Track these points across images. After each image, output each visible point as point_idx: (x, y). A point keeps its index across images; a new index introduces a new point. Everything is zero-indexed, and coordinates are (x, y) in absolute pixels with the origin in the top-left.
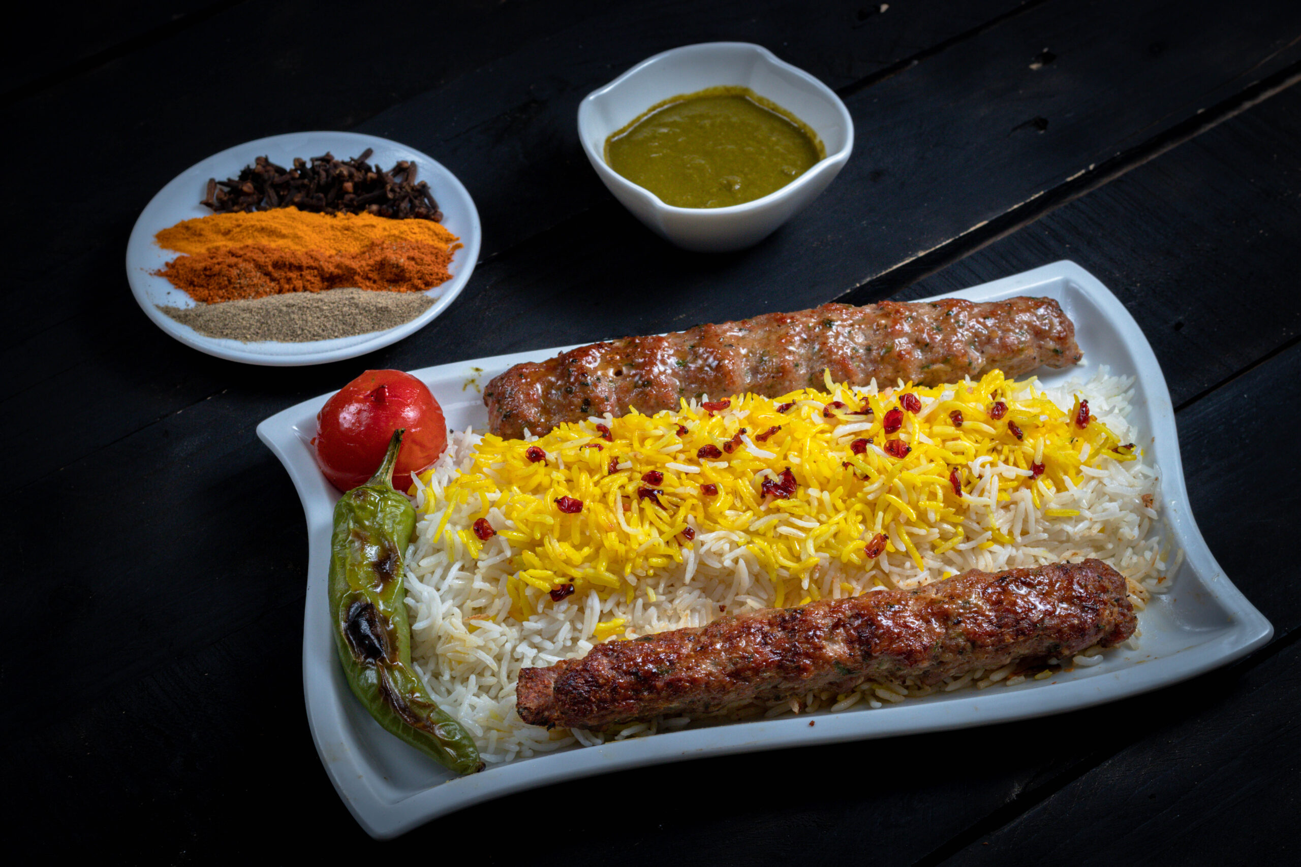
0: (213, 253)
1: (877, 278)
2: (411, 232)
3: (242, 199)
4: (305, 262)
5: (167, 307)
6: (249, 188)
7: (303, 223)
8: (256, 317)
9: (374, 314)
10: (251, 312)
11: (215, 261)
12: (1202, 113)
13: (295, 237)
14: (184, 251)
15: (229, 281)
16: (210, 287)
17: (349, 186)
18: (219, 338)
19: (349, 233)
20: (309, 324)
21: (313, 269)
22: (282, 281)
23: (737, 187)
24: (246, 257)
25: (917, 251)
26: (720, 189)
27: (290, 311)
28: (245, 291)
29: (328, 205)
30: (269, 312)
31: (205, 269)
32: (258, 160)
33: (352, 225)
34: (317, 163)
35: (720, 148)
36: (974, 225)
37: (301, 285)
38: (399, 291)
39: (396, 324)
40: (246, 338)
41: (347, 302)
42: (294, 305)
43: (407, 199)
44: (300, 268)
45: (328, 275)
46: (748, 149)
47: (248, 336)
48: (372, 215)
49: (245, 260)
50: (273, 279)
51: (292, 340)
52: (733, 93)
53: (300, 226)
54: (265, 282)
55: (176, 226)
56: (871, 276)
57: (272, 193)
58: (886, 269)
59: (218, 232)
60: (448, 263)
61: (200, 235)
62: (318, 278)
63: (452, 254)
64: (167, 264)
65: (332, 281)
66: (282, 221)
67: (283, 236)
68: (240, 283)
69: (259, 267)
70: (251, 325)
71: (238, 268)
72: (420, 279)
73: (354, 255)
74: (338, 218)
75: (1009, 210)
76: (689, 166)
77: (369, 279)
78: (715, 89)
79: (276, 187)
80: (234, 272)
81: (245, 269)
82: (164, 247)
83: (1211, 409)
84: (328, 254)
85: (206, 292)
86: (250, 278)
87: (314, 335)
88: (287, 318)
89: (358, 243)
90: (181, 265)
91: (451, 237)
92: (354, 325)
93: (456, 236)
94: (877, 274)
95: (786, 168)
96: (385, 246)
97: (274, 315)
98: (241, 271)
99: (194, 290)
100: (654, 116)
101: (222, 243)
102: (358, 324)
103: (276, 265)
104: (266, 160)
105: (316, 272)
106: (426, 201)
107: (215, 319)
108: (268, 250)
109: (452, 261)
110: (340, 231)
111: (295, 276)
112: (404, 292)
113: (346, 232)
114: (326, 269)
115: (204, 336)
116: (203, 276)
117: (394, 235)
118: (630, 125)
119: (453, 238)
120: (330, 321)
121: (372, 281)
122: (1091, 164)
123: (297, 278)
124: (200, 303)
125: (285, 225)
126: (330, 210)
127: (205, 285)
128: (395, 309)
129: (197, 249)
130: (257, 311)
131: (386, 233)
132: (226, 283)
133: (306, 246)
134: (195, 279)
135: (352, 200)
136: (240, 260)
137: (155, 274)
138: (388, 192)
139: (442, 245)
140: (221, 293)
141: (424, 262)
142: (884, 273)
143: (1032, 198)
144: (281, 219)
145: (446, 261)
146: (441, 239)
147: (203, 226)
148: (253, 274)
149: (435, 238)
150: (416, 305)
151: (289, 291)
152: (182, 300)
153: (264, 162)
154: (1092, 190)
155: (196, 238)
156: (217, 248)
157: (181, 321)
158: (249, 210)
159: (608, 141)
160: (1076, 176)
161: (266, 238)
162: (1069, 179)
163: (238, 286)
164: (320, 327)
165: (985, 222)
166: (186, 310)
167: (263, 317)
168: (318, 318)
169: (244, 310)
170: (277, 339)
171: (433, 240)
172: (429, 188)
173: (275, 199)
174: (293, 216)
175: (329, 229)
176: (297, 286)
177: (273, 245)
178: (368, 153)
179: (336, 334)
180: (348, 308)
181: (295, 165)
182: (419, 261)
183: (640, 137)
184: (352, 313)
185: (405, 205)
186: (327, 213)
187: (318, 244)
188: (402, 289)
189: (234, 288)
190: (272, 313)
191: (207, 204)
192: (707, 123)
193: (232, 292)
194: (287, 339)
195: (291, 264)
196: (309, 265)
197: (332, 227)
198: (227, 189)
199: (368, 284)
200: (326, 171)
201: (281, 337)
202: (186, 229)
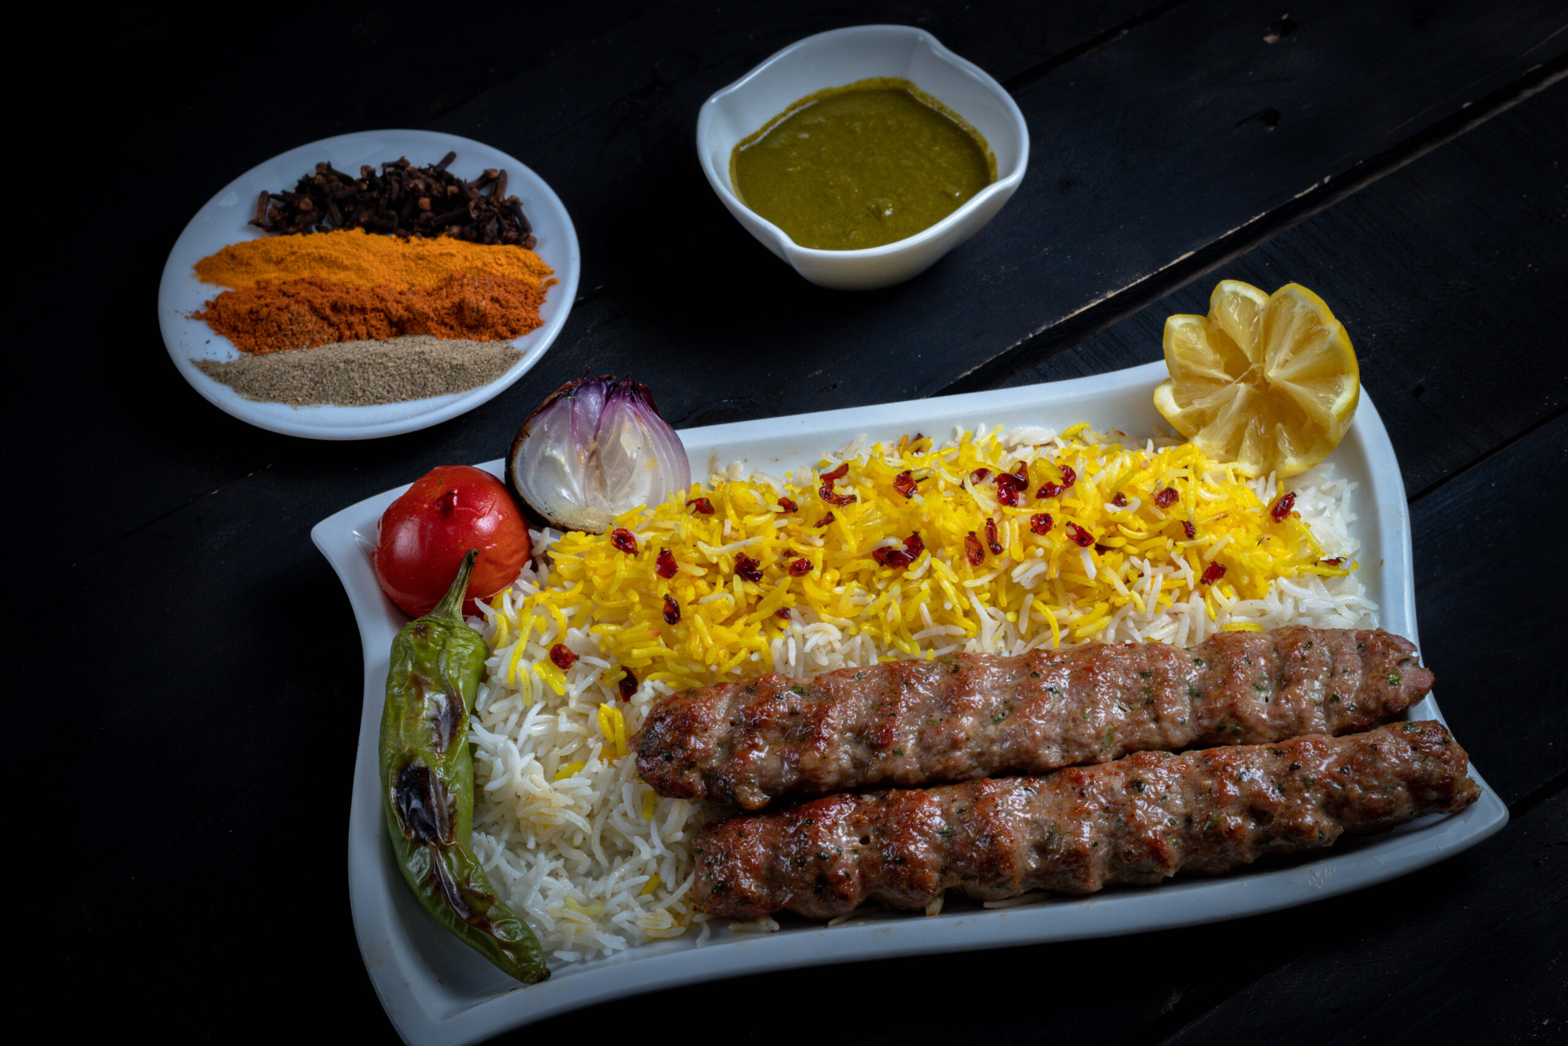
0: (262, 290)
1: (1055, 326)
2: (497, 263)
3: (299, 218)
4: (369, 302)
5: (205, 362)
6: (308, 203)
7: (368, 251)
8: (310, 376)
9: (448, 373)
10: (303, 369)
11: (262, 301)
12: (1468, 108)
13: (359, 269)
14: (228, 285)
15: (279, 327)
16: (257, 334)
17: (425, 202)
18: (265, 401)
19: (424, 263)
20: (372, 384)
21: (379, 312)
22: (342, 326)
23: (888, 213)
24: (299, 298)
25: (1106, 291)
26: (867, 216)
27: (349, 368)
28: (298, 339)
29: (401, 225)
30: (325, 369)
31: (251, 312)
32: (319, 167)
33: (427, 253)
34: (389, 170)
35: (871, 160)
36: (1178, 257)
37: (365, 331)
38: (480, 340)
39: (473, 385)
40: (298, 401)
41: (416, 357)
42: (353, 361)
43: (494, 220)
44: (363, 310)
45: (396, 320)
46: (904, 162)
47: (300, 399)
48: (452, 239)
49: (298, 302)
50: (331, 325)
51: (351, 403)
52: (891, 85)
53: (364, 254)
54: (322, 328)
55: (219, 254)
56: (1048, 323)
57: (334, 209)
58: (1066, 315)
59: (269, 260)
60: (540, 304)
61: (248, 264)
62: (385, 323)
63: (544, 292)
64: (207, 303)
65: (400, 327)
66: (343, 248)
67: (345, 268)
68: (292, 330)
70: (303, 385)
71: (289, 312)
72: (505, 325)
73: (430, 291)
74: (411, 244)
75: (1222, 237)
76: (831, 183)
77: (446, 325)
78: (870, 81)
79: (340, 201)
80: (285, 316)
81: (298, 313)
82: (204, 281)
83: (1449, 501)
85: (253, 340)
86: (304, 324)
87: (377, 398)
88: (346, 378)
89: (435, 275)
90: (222, 306)
91: (544, 269)
92: (425, 385)
93: (550, 269)
94: (1055, 321)
95: (949, 188)
96: (465, 281)
97: (330, 373)
98: (293, 315)
99: (238, 337)
100: (794, 117)
101: (273, 275)
102: (429, 384)
103: (335, 308)
104: (329, 166)
105: (382, 315)
106: (517, 220)
107: (260, 378)
108: (327, 286)
109: (545, 301)
110: (413, 260)
111: (357, 320)
112: (486, 341)
113: (420, 262)
114: (394, 312)
115: (247, 399)
116: (249, 321)
117: (477, 267)
118: (764, 129)
119: (547, 271)
120: (396, 380)
121: (448, 328)
122: (1325, 176)
123: (360, 323)
124: (245, 354)
125: (348, 253)
126: (403, 231)
127: (251, 331)
128: (472, 367)
129: (244, 283)
130: (310, 367)
131: (468, 264)
132: (276, 329)
133: (372, 281)
134: (240, 325)
135: (429, 219)
136: (292, 301)
137: (192, 317)
138: (471, 211)
139: (534, 280)
140: (269, 341)
141: (511, 304)
142: (1063, 320)
143: (1251, 221)
144: (343, 245)
145: (538, 301)
146: (533, 272)
147: (251, 251)
148: (308, 317)
149: (525, 270)
150: (498, 362)
151: (350, 338)
152: (223, 350)
153: (325, 170)
154: (1327, 206)
155: (243, 269)
156: (267, 283)
157: (220, 381)
158: (306, 231)
159: (736, 150)
160: (1307, 191)
161: (325, 269)
162: (1298, 196)
163: (290, 333)
164: (384, 387)
165: (1191, 253)
166: (228, 364)
167: (317, 376)
168: (382, 377)
169: (295, 365)
170: (334, 401)
171: (523, 274)
172: (522, 204)
173: (338, 217)
174: (358, 242)
175: (401, 258)
176: (360, 333)
177: (334, 278)
178: (450, 158)
179: (404, 396)
180: (417, 365)
181: (362, 174)
182: (503, 302)
183: (775, 144)
184: (422, 371)
185: (491, 228)
186: (399, 236)
187: (387, 277)
188: (484, 338)
189: (285, 335)
190: (328, 370)
191: (256, 223)
192: (858, 126)
193: (283, 341)
194: (345, 402)
195: (352, 307)
196: (374, 307)
197: (404, 255)
198: (280, 204)
199: (443, 331)
200: (400, 182)
201: (339, 399)
202: (232, 258)
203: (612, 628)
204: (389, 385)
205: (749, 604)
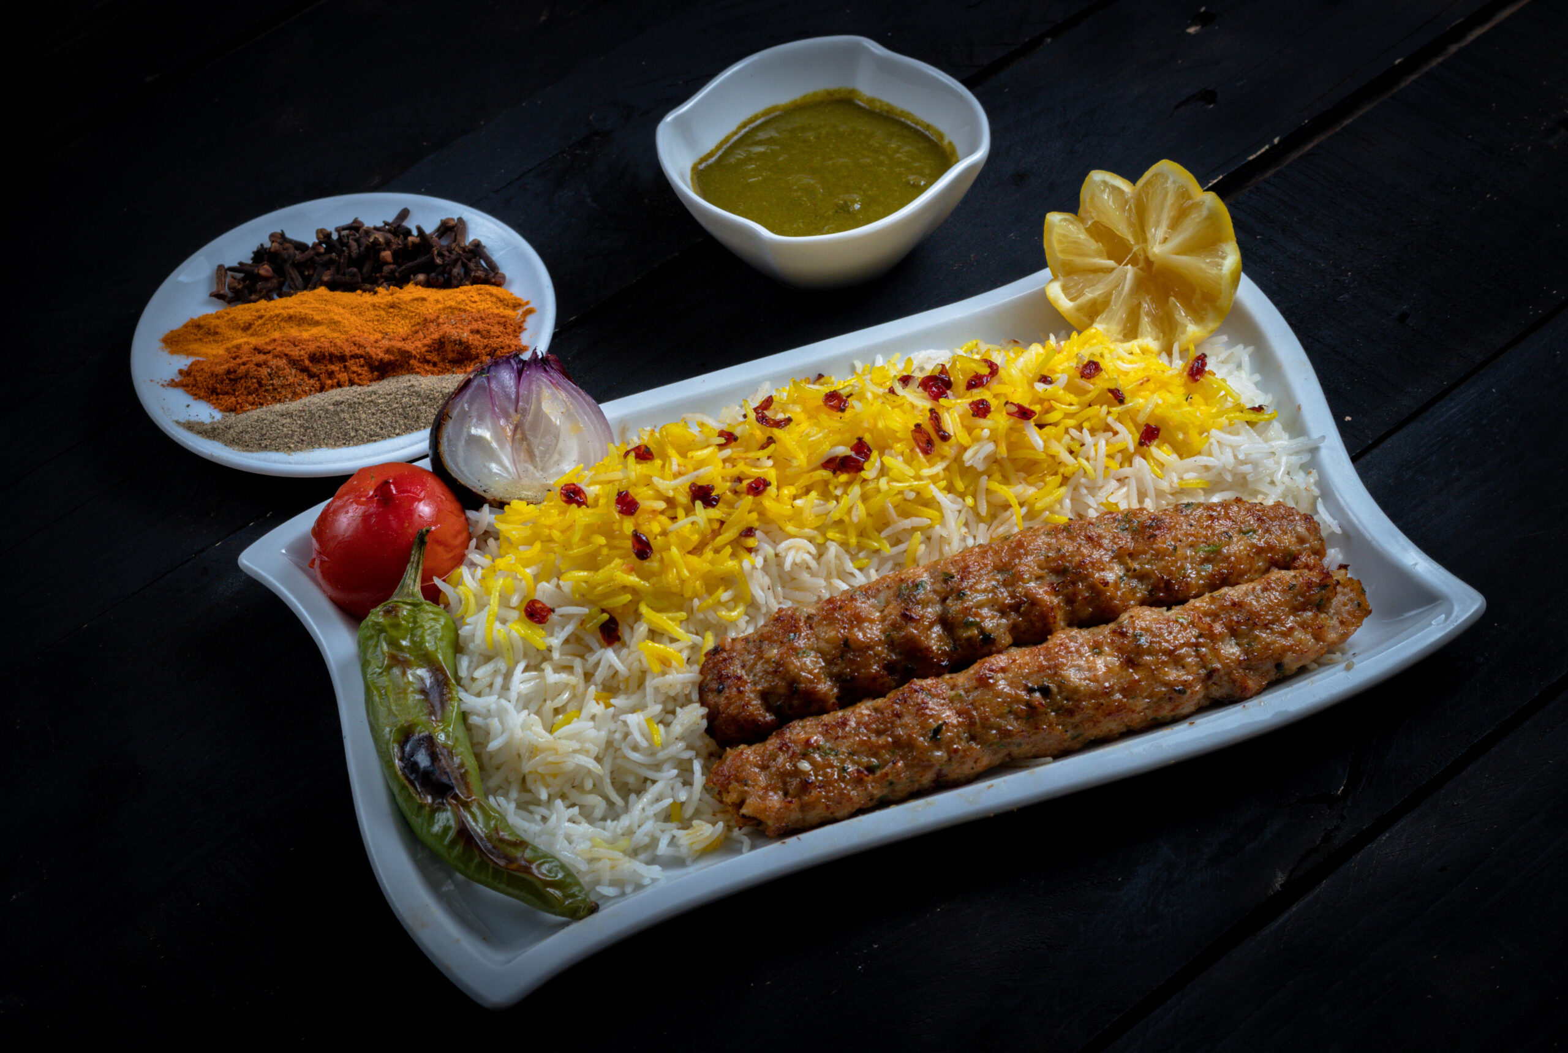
0: (235, 353)
2: (470, 301)
3: (259, 285)
4: (348, 349)
5: (188, 422)
6: (267, 271)
7: (338, 305)
8: (299, 422)
10: (291, 416)
11: (238, 361)
13: (330, 323)
14: (200, 355)
15: (260, 383)
16: (237, 394)
17: (387, 255)
18: (257, 450)
19: (396, 311)
20: (364, 422)
21: (358, 358)
22: (323, 376)
23: (856, 206)
24: (276, 352)
26: (836, 212)
27: (338, 409)
28: (279, 393)
29: (365, 280)
30: (313, 414)
31: (229, 372)
32: (273, 237)
33: (397, 301)
34: (344, 232)
35: (830, 163)
37: (347, 378)
40: (290, 447)
41: (406, 392)
42: (342, 403)
43: (459, 263)
44: (342, 358)
45: (377, 364)
46: (863, 161)
47: (292, 445)
48: (419, 287)
49: (276, 356)
50: (311, 376)
52: (836, 96)
53: (335, 309)
54: (302, 380)
55: (185, 327)
57: (294, 274)
59: (236, 327)
60: (520, 332)
61: (215, 333)
62: (366, 369)
63: (523, 321)
64: (181, 372)
65: (383, 369)
66: (312, 306)
67: (317, 324)
68: (272, 385)
69: (293, 362)
70: (293, 431)
71: (268, 367)
72: (489, 355)
73: (405, 336)
74: (380, 295)
76: (795, 188)
77: (429, 362)
78: (815, 94)
79: (299, 266)
80: (264, 371)
81: (277, 367)
82: (173, 352)
84: (372, 338)
85: (233, 399)
86: (284, 377)
87: (371, 435)
88: (336, 419)
89: (407, 321)
90: (197, 372)
91: (519, 302)
93: (525, 300)
96: (441, 320)
97: (320, 417)
98: (272, 370)
99: (217, 399)
101: (244, 340)
102: (422, 416)
103: (313, 358)
104: (283, 236)
105: (362, 360)
106: (483, 263)
107: (250, 429)
108: (300, 341)
109: (524, 329)
110: (384, 309)
111: (338, 369)
113: (391, 310)
114: (374, 357)
115: (239, 451)
116: (227, 381)
117: (450, 307)
118: (719, 147)
119: (522, 303)
120: (388, 416)
121: (432, 365)
123: (340, 370)
124: (227, 414)
125: (317, 309)
126: (369, 286)
127: (231, 391)
129: (215, 351)
130: (299, 414)
131: (440, 306)
132: (256, 385)
133: (346, 332)
134: (217, 386)
135: (393, 272)
136: (269, 357)
137: (169, 385)
138: (435, 258)
139: (510, 312)
140: (251, 398)
141: (492, 334)
144: (311, 303)
145: (518, 330)
146: (508, 306)
147: (218, 322)
148: (287, 371)
149: (499, 304)
151: (332, 386)
152: (205, 412)
153: (280, 238)
154: (1279, 168)
155: (211, 338)
156: (238, 347)
157: (208, 438)
158: (269, 298)
159: (695, 168)
161: (296, 328)
163: (271, 387)
164: (377, 424)
166: (213, 422)
167: (307, 421)
168: (374, 414)
169: (283, 415)
170: (326, 444)
171: (498, 308)
172: (484, 246)
173: (299, 281)
175: (371, 308)
176: (342, 380)
177: (307, 335)
178: (405, 214)
179: (397, 431)
180: (408, 399)
181: (317, 238)
182: (484, 333)
183: (732, 160)
184: (414, 404)
185: (457, 270)
186: (365, 290)
187: (360, 328)
189: (266, 391)
191: (216, 295)
193: (265, 397)
194: (338, 443)
195: (331, 355)
196: (353, 353)
197: (374, 306)
198: (240, 275)
199: (427, 368)
200: (357, 241)
201: (331, 441)
202: (199, 330)
203: (583, 574)
204: (381, 422)
205: (713, 531)
